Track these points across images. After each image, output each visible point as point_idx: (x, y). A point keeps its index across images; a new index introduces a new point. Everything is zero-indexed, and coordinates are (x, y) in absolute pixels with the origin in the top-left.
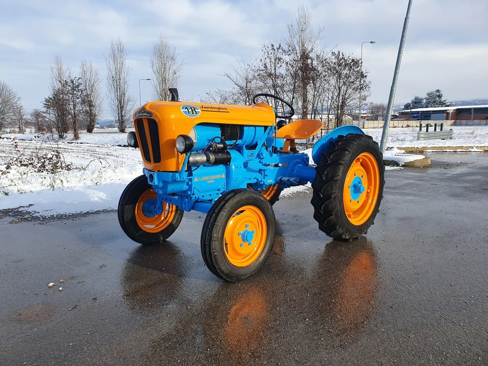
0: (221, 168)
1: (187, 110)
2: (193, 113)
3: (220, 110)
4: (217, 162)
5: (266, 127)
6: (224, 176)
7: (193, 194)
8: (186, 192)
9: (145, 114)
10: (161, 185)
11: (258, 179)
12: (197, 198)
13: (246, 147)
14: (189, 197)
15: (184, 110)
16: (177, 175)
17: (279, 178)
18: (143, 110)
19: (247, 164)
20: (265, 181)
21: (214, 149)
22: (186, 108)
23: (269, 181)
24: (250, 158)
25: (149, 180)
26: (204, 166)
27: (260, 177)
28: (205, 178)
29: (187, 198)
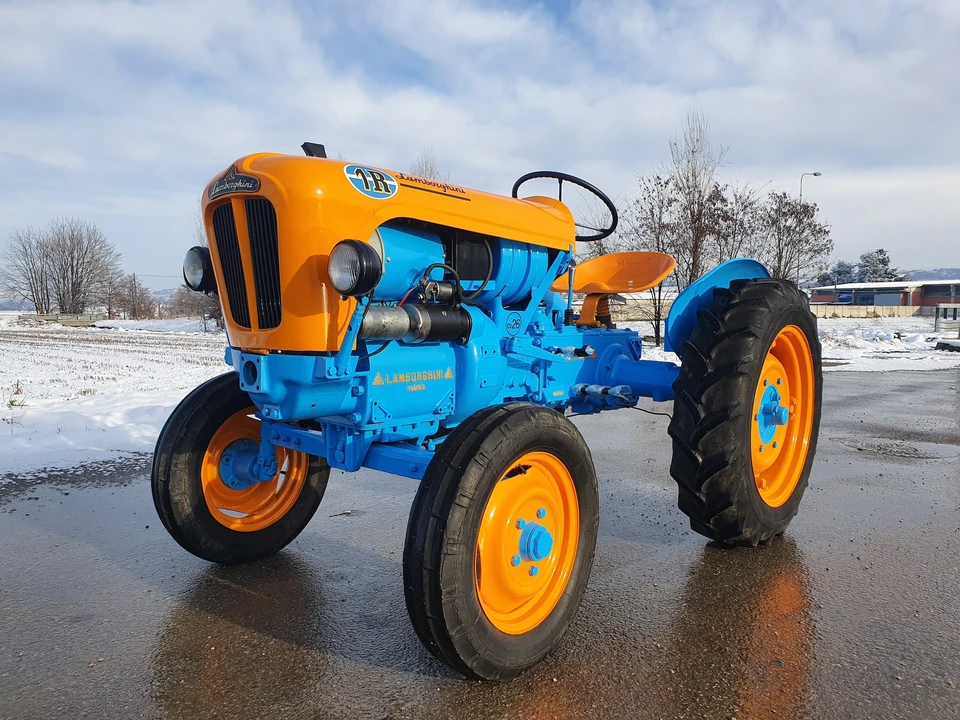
0: (444, 352)
1: (360, 177)
2: (378, 188)
3: (448, 192)
4: (435, 336)
5: (553, 253)
6: (450, 374)
7: (370, 422)
8: (346, 414)
9: (240, 184)
10: (280, 391)
11: (528, 389)
12: (378, 433)
13: (503, 301)
14: (356, 429)
15: (355, 176)
16: (330, 362)
17: (580, 387)
18: (234, 173)
19: (511, 345)
20: (546, 392)
21: (429, 297)
22: (359, 171)
23: (555, 394)
24: (513, 332)
25: (242, 380)
26: (401, 343)
27: (534, 382)
28: (402, 377)
29: (351, 432)
